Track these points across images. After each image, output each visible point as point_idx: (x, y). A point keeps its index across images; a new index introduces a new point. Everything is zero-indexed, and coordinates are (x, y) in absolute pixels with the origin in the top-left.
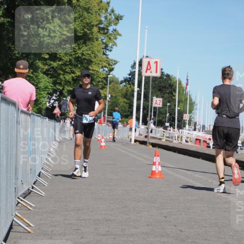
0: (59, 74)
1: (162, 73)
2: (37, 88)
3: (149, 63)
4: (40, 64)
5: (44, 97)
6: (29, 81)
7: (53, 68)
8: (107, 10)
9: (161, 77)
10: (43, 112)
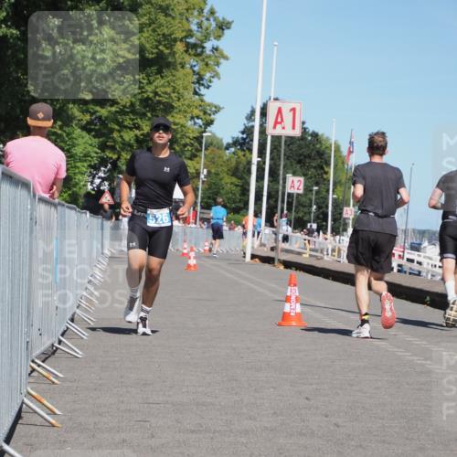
0: (112, 131)
1: (304, 130)
2: (70, 156)
3: (280, 111)
4: (75, 110)
5: (83, 174)
6: (55, 142)
7: (100, 118)
8: (201, 11)
9: (303, 138)
10: (81, 201)
